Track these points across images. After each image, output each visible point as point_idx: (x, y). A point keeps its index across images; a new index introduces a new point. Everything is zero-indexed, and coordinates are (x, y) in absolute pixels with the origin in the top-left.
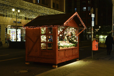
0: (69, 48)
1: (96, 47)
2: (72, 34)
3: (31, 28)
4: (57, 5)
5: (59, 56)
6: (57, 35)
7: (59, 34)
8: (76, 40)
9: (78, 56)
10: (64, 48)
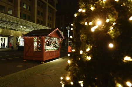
0: (53, 50)
1: (70, 50)
2: (55, 42)
3: (27, 38)
4: (51, 25)
5: (45, 55)
6: (44, 42)
7: (45, 41)
8: (58, 46)
9: (59, 56)
10: (50, 51)
